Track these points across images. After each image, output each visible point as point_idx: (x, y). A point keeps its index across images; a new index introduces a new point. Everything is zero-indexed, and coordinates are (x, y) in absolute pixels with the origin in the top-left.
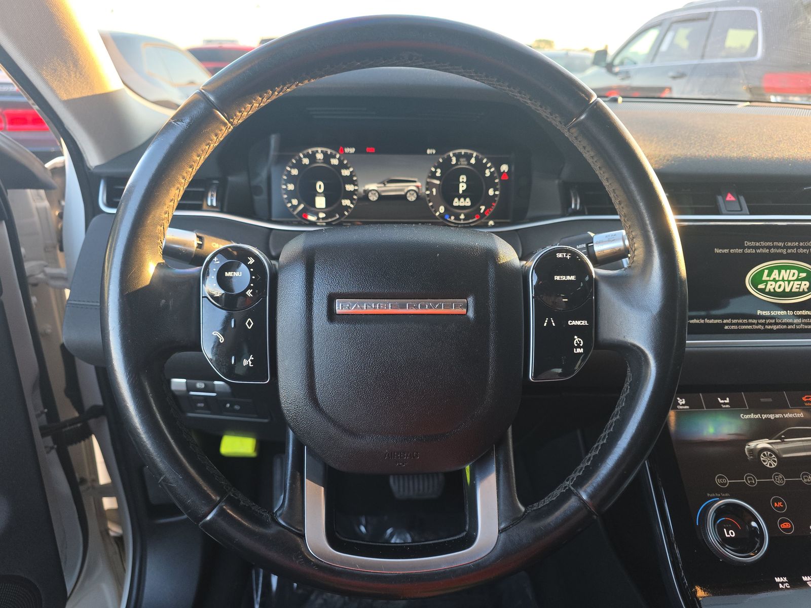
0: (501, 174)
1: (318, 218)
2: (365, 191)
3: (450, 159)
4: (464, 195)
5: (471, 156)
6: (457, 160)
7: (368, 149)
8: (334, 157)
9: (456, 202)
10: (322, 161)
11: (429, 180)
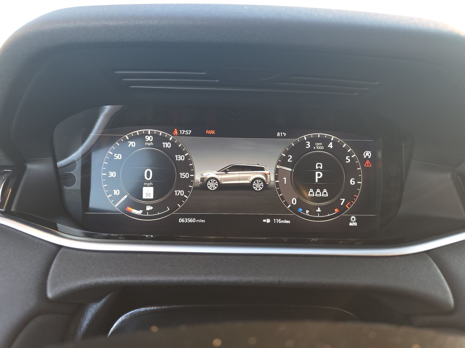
0: (363, 160)
1: (145, 212)
2: (202, 179)
3: (304, 142)
4: (321, 185)
5: (328, 140)
6: (312, 145)
7: (208, 132)
8: (167, 140)
9: (311, 194)
10: (151, 144)
11: (278, 167)
